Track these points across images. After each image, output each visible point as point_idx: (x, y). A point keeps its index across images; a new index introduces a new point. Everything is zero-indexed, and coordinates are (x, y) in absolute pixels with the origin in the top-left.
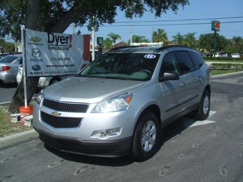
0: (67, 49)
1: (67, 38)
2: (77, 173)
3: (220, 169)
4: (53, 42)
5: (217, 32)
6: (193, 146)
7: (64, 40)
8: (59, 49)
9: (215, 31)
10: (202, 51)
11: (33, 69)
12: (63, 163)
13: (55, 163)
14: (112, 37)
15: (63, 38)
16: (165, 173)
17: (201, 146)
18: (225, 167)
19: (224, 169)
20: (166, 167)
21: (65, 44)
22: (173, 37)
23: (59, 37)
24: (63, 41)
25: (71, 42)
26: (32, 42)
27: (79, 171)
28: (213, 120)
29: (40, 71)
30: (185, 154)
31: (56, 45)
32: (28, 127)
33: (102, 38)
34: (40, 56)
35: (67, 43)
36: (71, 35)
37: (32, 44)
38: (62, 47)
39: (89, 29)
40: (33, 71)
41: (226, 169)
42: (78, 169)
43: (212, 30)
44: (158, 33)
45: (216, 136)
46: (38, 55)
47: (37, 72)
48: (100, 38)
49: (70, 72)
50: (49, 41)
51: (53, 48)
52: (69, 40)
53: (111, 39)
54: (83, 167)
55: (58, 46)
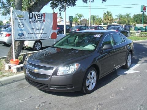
0: (42, 23)
1: (42, 15)
2: (38, 107)
3: (138, 107)
4: (32, 18)
5: (144, 13)
6: (121, 89)
7: (40, 16)
8: (36, 22)
9: (143, 12)
10: (135, 25)
11: (19, 35)
12: (31, 99)
13: (25, 99)
14: (78, 16)
15: (39, 16)
16: (98, 108)
17: (127, 89)
18: (142, 105)
19: (141, 106)
20: (100, 104)
21: (41, 19)
22: (116, 16)
23: (36, 15)
24: (39, 18)
25: (44, 18)
26: (18, 18)
27: (40, 105)
28: (137, 71)
29: (23, 37)
30: (115, 95)
31: (34, 20)
32: (15, 73)
33: (72, 17)
34: (23, 27)
35: (42, 19)
36: (44, 14)
37: (18, 19)
38: (39, 21)
39: (60, 10)
40: (19, 37)
41: (142, 107)
42: (40, 104)
43: (141, 11)
44: (106, 13)
45: (138, 82)
46: (22, 26)
47: (21, 37)
48: (71, 16)
49: (44, 37)
50: (30, 18)
51: (32, 22)
52: (43, 17)
53: (78, 17)
54: (44, 102)
55: (35, 21)
